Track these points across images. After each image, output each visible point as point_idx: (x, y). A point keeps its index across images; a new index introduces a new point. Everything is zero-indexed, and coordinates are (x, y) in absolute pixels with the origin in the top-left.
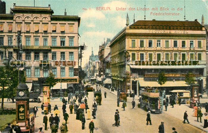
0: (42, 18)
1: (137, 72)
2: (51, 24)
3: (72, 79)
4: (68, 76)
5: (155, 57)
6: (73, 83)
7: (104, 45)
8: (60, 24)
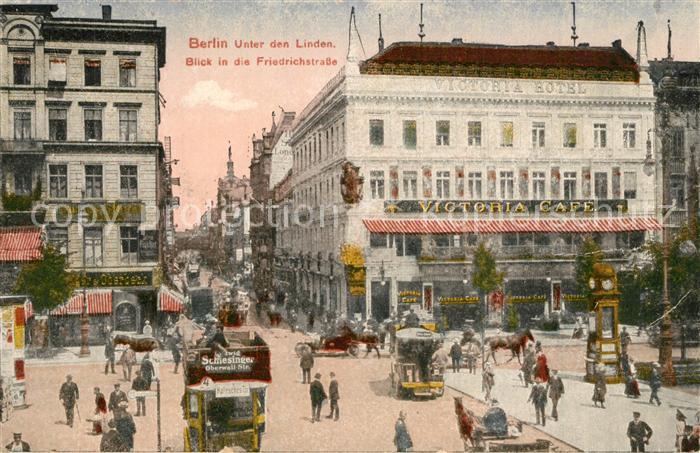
0: (7, 30)
1: (391, 243)
2: (47, 51)
3: (130, 274)
4: (115, 264)
5: (461, 186)
6: (137, 288)
7: (271, 137)
8: (81, 52)
